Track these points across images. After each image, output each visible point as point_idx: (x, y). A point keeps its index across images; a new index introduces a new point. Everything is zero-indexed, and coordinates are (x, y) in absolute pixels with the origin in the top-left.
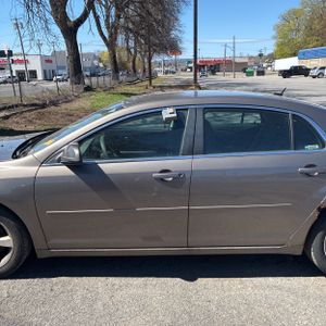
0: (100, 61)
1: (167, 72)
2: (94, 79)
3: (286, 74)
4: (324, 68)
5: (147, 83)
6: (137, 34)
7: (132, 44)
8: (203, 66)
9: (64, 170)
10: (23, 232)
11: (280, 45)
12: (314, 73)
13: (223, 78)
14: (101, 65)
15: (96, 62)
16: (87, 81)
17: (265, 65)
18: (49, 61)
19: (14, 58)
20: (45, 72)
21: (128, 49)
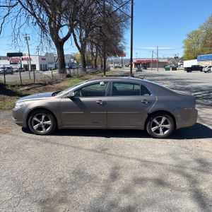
0: (75, 59)
1: (116, 67)
2: (72, 70)
3: (189, 70)
4: (211, 67)
5: (103, 74)
6: (97, 45)
7: (94, 50)
8: (139, 64)
9: (69, 100)
10: (55, 120)
11: (187, 52)
12: (206, 69)
13: (151, 71)
14: (75, 62)
15: (72, 60)
16: (68, 72)
17: (179, 64)
18: (43, 59)
19: (23, 57)
20: (41, 66)
21: (92, 53)
